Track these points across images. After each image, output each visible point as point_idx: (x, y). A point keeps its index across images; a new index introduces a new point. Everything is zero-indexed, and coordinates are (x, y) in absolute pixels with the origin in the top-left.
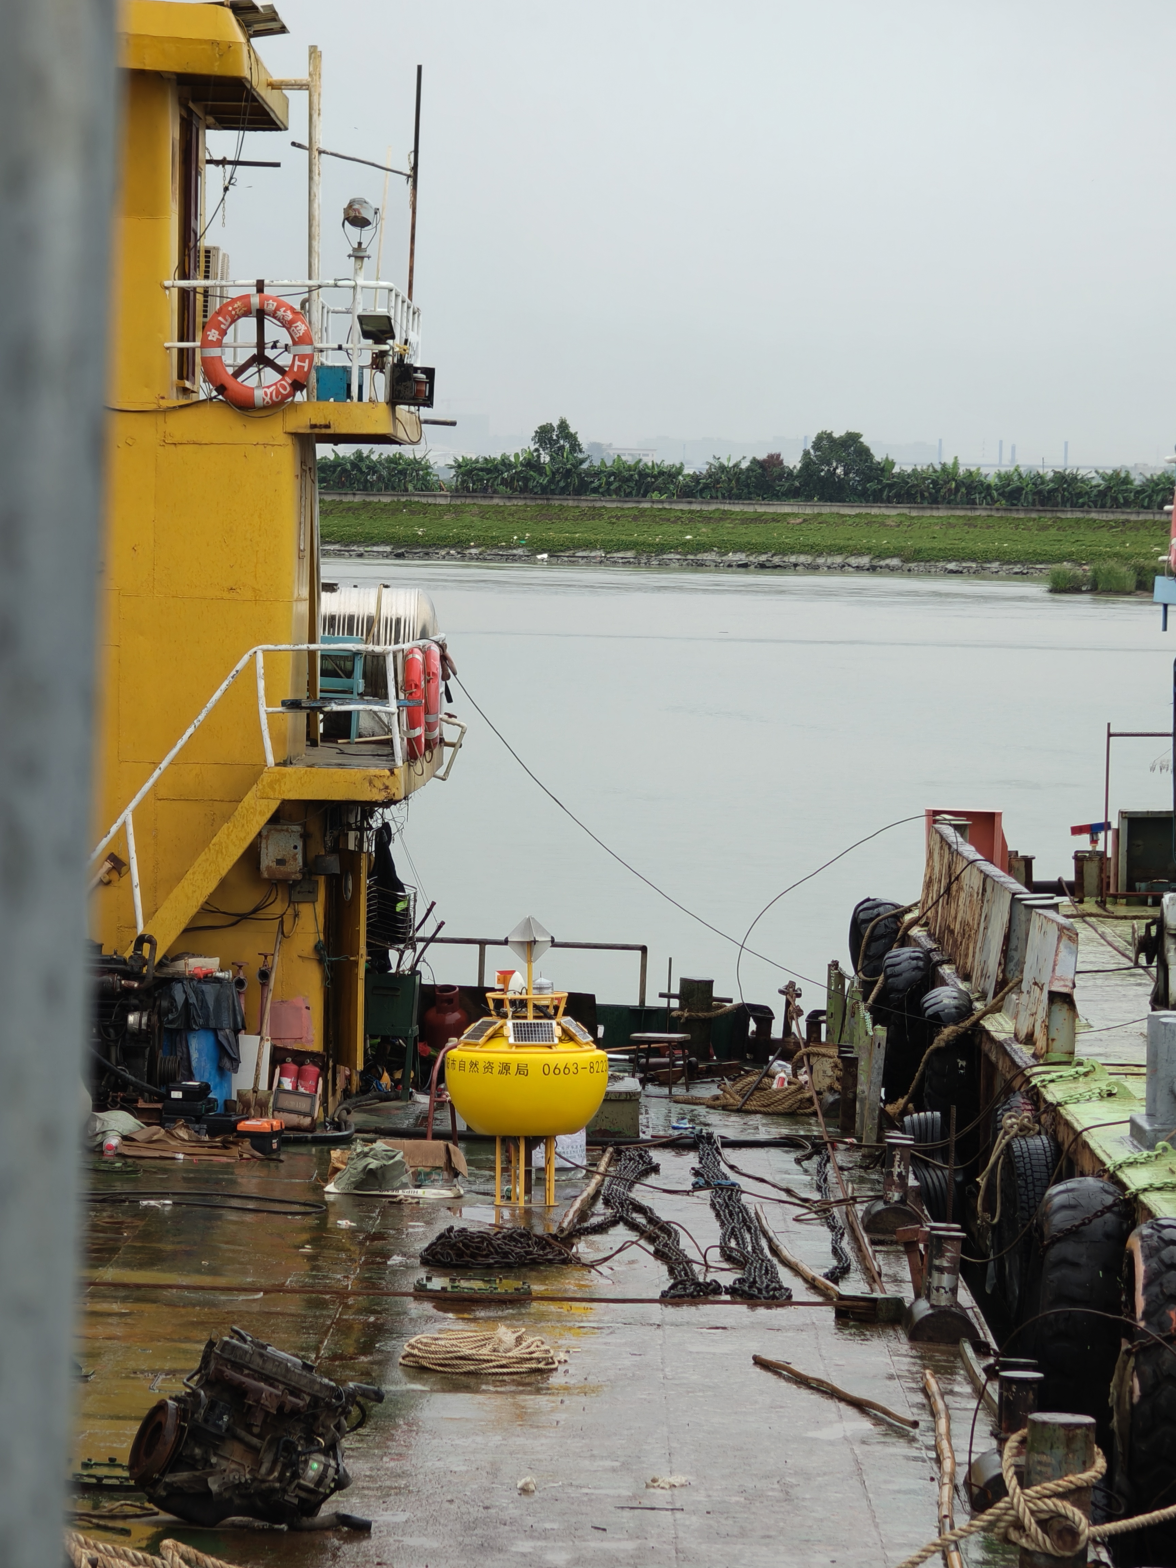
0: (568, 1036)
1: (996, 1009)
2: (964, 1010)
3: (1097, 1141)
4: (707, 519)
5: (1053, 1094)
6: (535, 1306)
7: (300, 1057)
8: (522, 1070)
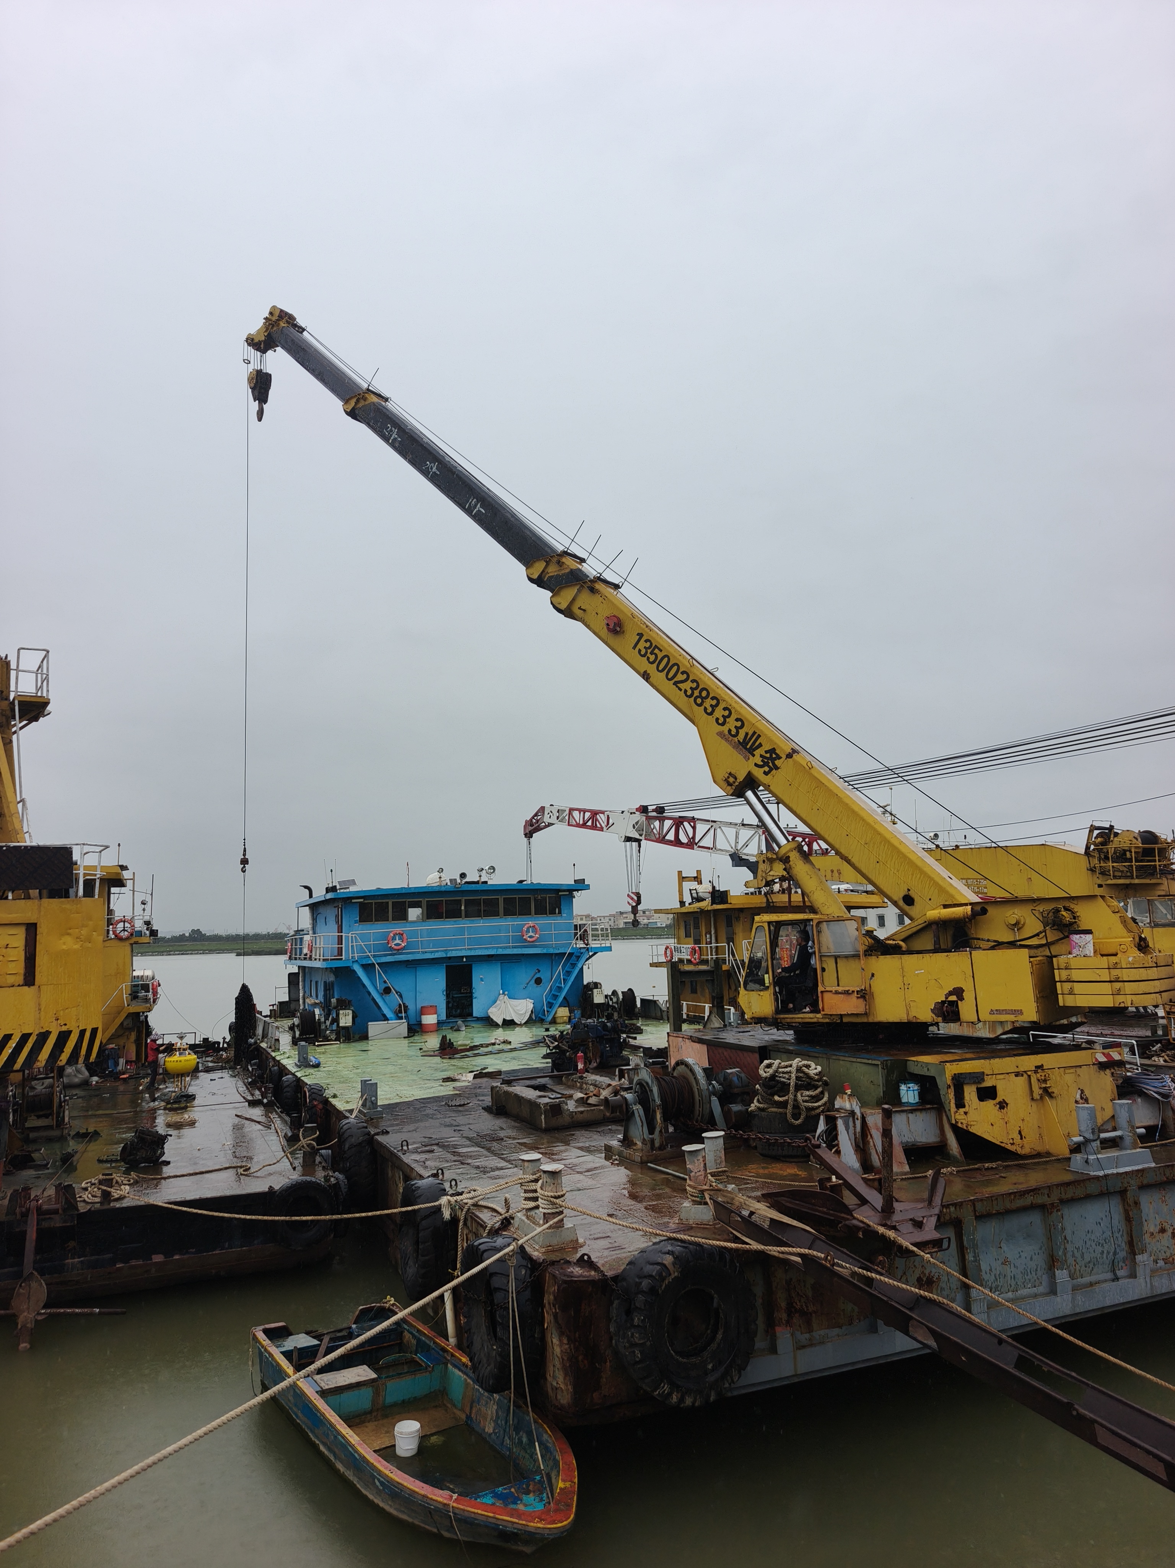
0: (189, 1054)
1: (262, 1042)
2: (256, 1042)
3: (289, 1067)
4: (172, 946)
5: (278, 1058)
6: (189, 1109)
7: (131, 1062)
8: (180, 1061)
